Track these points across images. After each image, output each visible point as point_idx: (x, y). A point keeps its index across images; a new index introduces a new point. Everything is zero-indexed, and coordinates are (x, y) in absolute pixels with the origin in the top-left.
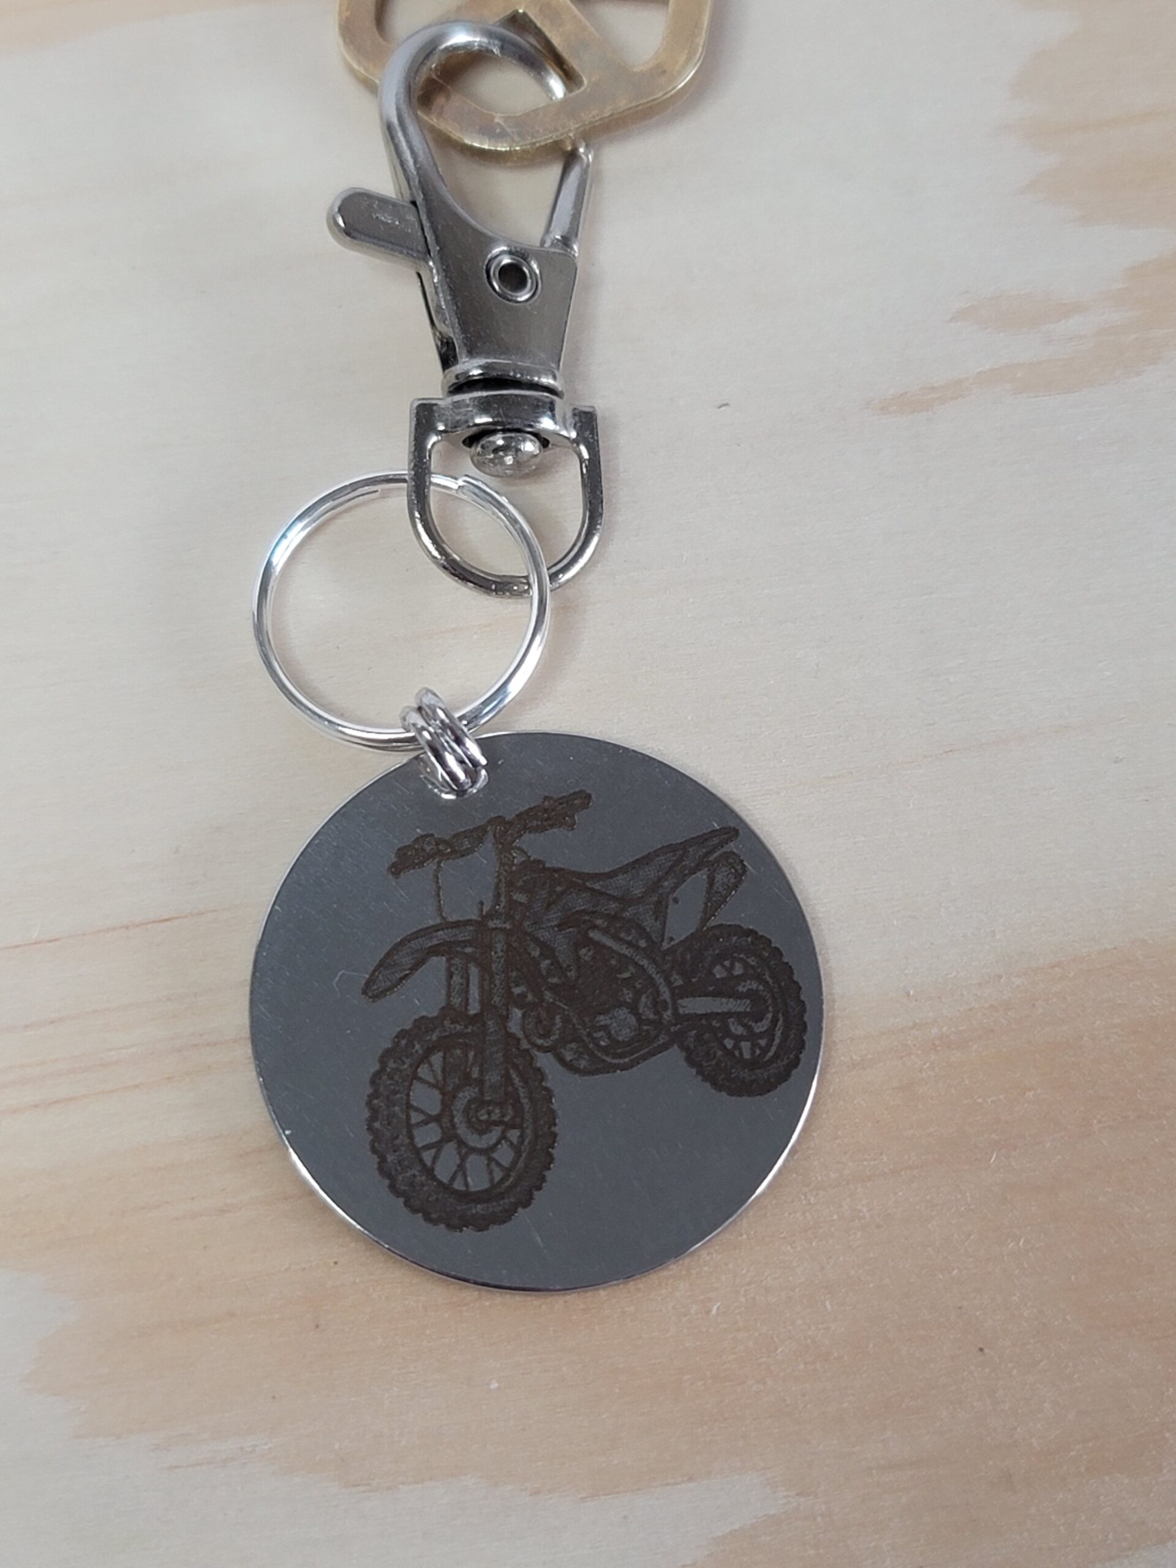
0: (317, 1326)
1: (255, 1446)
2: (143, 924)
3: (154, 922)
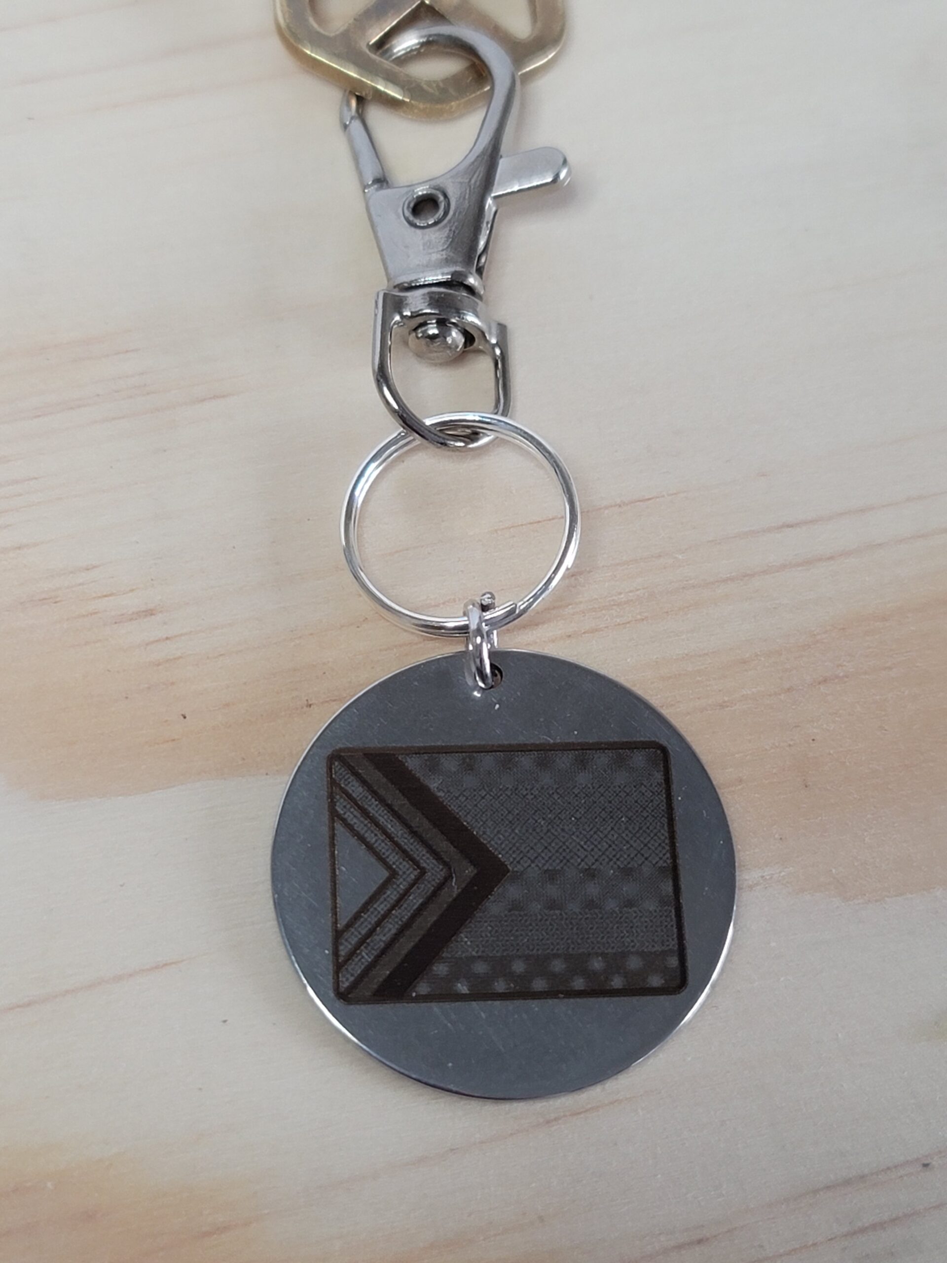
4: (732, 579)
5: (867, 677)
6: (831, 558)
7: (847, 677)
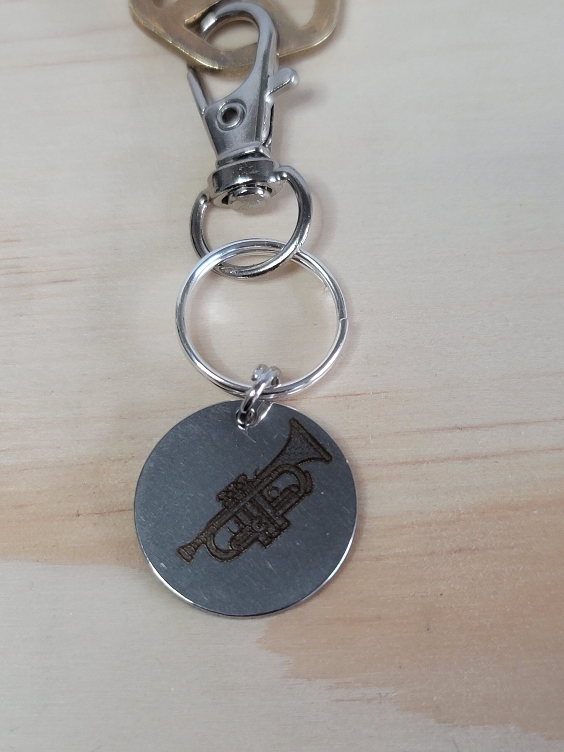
0: (428, 629)
1: (388, 694)
2: (345, 396)
3: (351, 395)
4: (406, 463)
5: (494, 552)
6: (486, 457)
7: (478, 550)
